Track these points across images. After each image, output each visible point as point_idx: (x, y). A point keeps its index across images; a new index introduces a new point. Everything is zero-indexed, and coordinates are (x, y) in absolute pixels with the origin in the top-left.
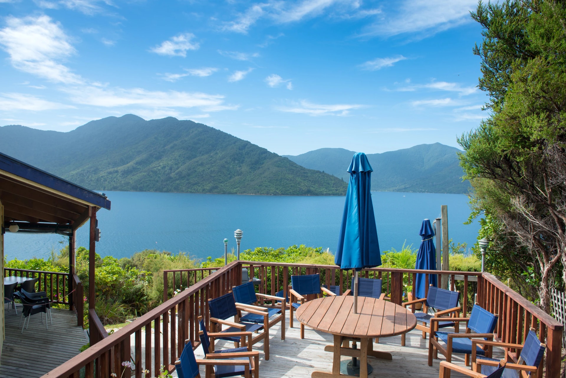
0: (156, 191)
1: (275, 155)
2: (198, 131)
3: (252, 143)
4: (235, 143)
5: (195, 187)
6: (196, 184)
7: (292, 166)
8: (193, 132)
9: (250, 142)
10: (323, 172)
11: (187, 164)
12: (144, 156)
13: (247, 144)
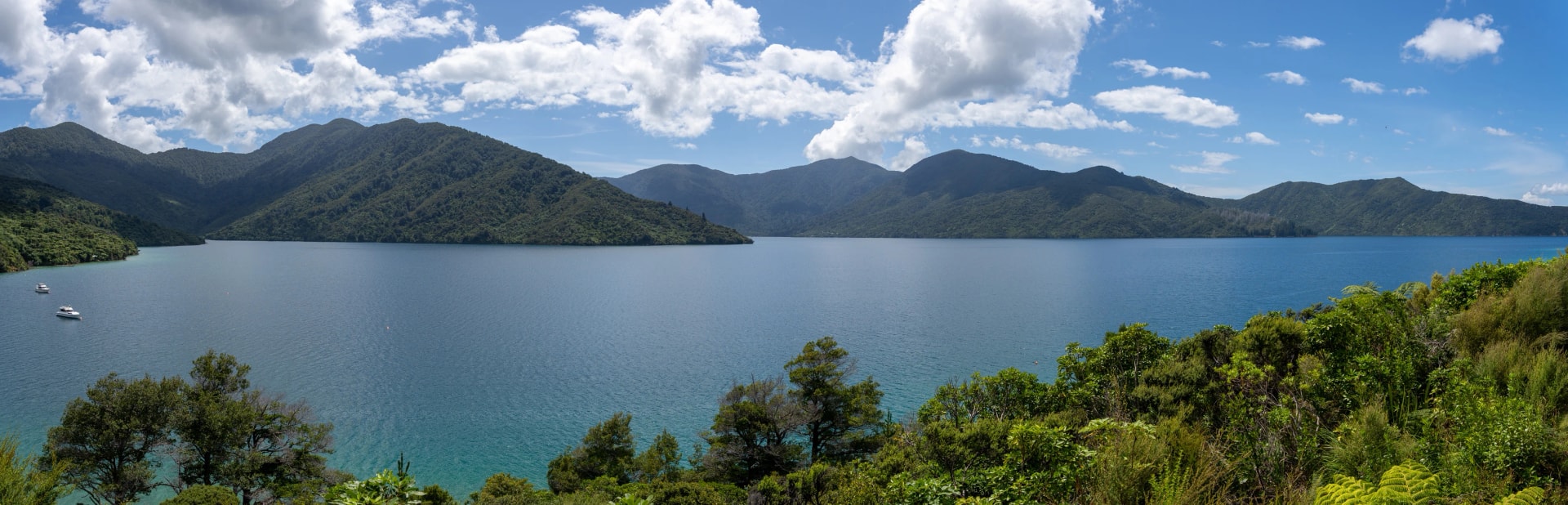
0: (384, 241)
1: (586, 177)
2: (452, 140)
3: (545, 156)
4: (515, 157)
5: (451, 234)
6: (450, 229)
7: (615, 194)
8: (442, 141)
9: (541, 156)
10: (670, 204)
11: (435, 196)
12: (363, 184)
13: (534, 159)
